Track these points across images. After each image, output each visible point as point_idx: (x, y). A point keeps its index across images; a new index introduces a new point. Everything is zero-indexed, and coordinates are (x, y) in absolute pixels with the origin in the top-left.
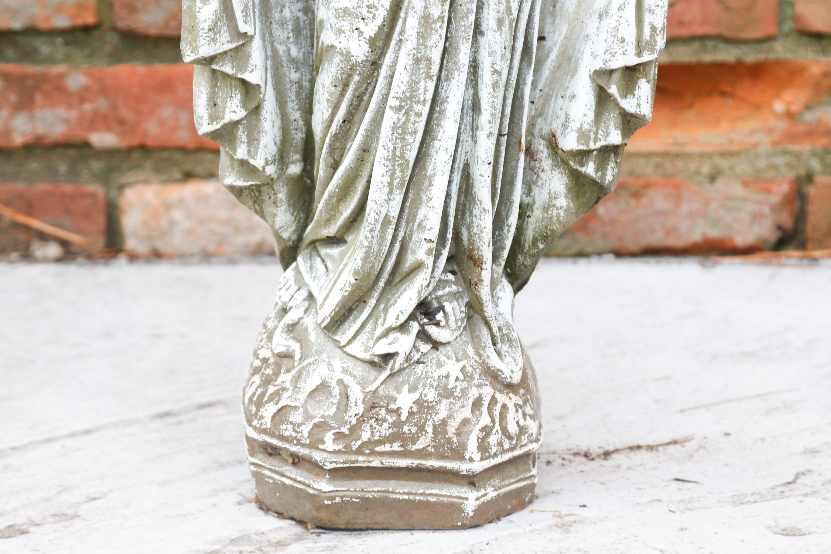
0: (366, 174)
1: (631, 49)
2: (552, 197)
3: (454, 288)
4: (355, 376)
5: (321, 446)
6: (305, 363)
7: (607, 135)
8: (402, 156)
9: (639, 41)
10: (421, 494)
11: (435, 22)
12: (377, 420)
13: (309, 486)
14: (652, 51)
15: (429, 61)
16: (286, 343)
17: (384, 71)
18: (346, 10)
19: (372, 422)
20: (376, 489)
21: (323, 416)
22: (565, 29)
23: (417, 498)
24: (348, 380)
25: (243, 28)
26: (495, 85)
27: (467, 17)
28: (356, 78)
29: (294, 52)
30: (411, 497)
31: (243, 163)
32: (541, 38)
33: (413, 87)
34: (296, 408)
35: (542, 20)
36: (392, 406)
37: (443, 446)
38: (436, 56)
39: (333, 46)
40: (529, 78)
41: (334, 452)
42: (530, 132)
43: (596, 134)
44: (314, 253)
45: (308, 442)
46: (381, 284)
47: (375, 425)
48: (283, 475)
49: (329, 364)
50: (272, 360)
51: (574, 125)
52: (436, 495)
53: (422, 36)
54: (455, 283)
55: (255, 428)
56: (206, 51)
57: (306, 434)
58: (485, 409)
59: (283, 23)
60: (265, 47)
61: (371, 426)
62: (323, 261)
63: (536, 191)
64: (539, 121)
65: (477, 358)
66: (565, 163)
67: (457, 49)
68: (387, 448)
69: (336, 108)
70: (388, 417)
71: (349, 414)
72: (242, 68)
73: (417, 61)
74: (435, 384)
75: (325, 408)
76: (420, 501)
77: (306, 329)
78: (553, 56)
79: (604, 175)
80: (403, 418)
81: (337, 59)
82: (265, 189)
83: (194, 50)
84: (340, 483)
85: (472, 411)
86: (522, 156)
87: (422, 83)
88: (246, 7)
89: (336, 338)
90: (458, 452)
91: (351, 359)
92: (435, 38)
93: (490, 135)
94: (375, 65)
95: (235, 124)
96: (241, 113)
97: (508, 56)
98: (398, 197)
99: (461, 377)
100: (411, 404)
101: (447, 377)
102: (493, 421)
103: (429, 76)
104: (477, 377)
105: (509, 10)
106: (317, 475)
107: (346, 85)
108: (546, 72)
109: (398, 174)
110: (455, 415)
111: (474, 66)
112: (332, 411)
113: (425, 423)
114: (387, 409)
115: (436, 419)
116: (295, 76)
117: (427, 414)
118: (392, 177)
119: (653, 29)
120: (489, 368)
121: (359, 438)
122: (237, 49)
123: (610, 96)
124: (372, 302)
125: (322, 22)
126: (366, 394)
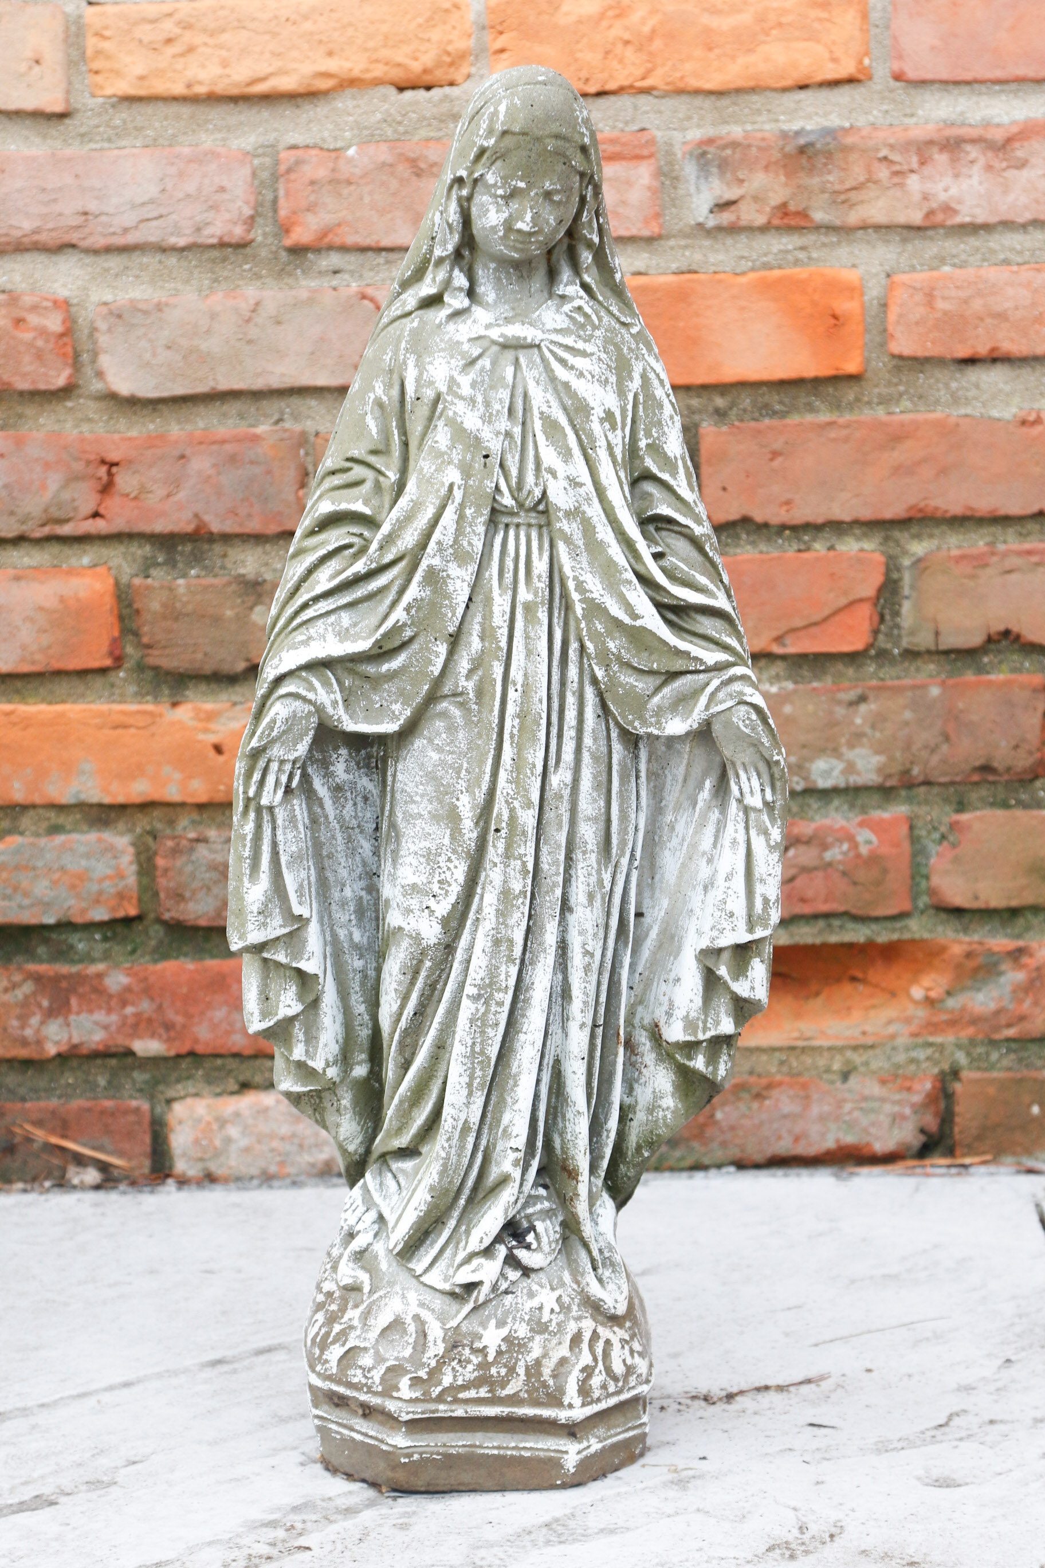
0: (441, 1074)
1: (742, 924)
2: (657, 1096)
3: (546, 1204)
4: (433, 1310)
5: (395, 1394)
6: (376, 1296)
7: (717, 1023)
8: (482, 1052)
9: (750, 916)
10: (513, 1448)
11: (516, 897)
12: (460, 1361)
13: (382, 1441)
14: (765, 927)
15: (511, 942)
16: (353, 1273)
17: (459, 955)
18: (414, 887)
19: (454, 1363)
20: (460, 1443)
21: (397, 1359)
22: (665, 903)
23: (509, 1453)
24: (425, 1315)
25: (297, 910)
26: (587, 969)
27: (553, 892)
28: (428, 964)
29: (357, 936)
30: (502, 1452)
31: (301, 1065)
32: (639, 915)
33: (492, 972)
34: (365, 1349)
35: (639, 894)
36: (478, 1345)
37: (537, 1390)
38: (518, 936)
39: (400, 928)
40: (627, 960)
41: (411, 1401)
42: (629, 1023)
43: (705, 1022)
44: (384, 1168)
45: (380, 1389)
46: (462, 1202)
47: (458, 1367)
48: (352, 1429)
49: (404, 1297)
50: (337, 1295)
51: (680, 1013)
52: (531, 1449)
53: (502, 914)
54: (548, 1199)
55: (319, 1374)
56: (255, 937)
57: (377, 1380)
58: (585, 1346)
59: (343, 904)
60: (323, 931)
61: (453, 1369)
62: (395, 1177)
63: (638, 1089)
64: (640, 1009)
65: (575, 1286)
66: (670, 1057)
67: (542, 927)
68: (472, 1394)
69: (405, 999)
70: (473, 1358)
71: (427, 1355)
72: (297, 955)
73: (497, 942)
74: (527, 1318)
75: (399, 1348)
76: (512, 1456)
77: (376, 1257)
78: (653, 934)
79: (716, 1069)
80: (490, 1358)
81: (405, 943)
82: (326, 1095)
83: (242, 937)
84: (418, 1437)
85: (571, 1348)
86: (621, 1050)
87: (503, 968)
88: (301, 886)
89: (410, 1266)
90: (555, 1397)
91: (428, 1290)
92: (517, 915)
93: (583, 1025)
94: (449, 948)
95: (290, 1020)
96: (297, 1008)
97: (601, 935)
98: (479, 1100)
99: (557, 1309)
100: (499, 1342)
101: (540, 1308)
102: (595, 1359)
103: (511, 960)
104: (575, 1308)
105: (600, 882)
106: (392, 1428)
107: (416, 972)
108: (646, 953)
109: (478, 1073)
110: (551, 1353)
111: (563, 947)
112: (408, 1352)
113: (516, 1364)
114: (471, 1348)
115: (528, 1359)
116: (358, 964)
117: (518, 1352)
118: (472, 1077)
119: (766, 901)
120: (588, 1298)
121: (440, 1383)
122: (291, 933)
123: (719, 978)
124: (452, 1223)
125: (387, 901)
126: (446, 1331)
